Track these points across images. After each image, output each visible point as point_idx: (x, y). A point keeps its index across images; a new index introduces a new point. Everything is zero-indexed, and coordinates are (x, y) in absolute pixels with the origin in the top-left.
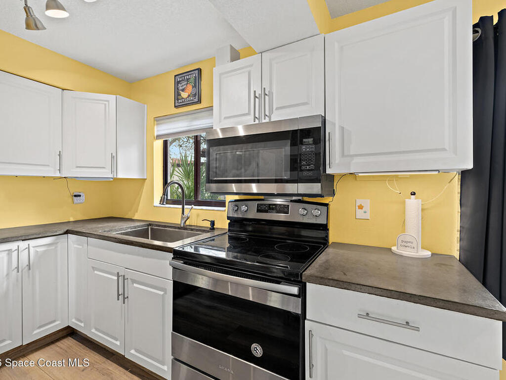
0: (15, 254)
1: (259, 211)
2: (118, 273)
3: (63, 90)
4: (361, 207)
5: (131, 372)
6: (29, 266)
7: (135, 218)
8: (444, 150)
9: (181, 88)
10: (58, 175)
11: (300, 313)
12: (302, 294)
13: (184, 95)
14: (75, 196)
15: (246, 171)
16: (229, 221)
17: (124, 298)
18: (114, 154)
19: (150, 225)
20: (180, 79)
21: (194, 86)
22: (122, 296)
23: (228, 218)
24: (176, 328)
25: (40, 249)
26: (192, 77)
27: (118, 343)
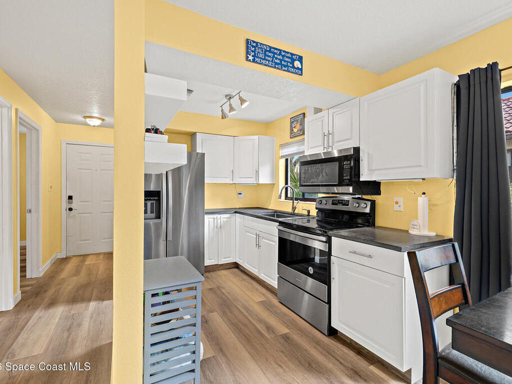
0: (216, 220)
1: (333, 204)
2: (256, 233)
3: (234, 137)
4: (397, 203)
5: (262, 286)
6: (221, 227)
7: (269, 208)
8: (421, 166)
9: (293, 126)
10: (232, 182)
11: (327, 251)
12: (329, 242)
13: (295, 130)
14: (239, 194)
15: (318, 179)
16: (317, 210)
17: (259, 246)
18: (257, 170)
19: (275, 212)
20: (293, 120)
21: (300, 125)
22: (258, 246)
23: (316, 208)
24: (279, 261)
25: (225, 220)
26: (299, 119)
27: (256, 270)
